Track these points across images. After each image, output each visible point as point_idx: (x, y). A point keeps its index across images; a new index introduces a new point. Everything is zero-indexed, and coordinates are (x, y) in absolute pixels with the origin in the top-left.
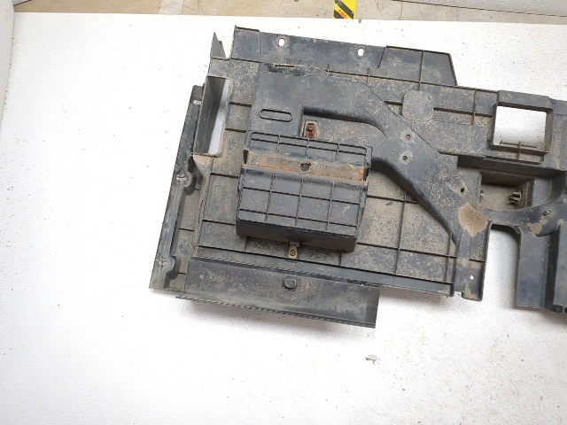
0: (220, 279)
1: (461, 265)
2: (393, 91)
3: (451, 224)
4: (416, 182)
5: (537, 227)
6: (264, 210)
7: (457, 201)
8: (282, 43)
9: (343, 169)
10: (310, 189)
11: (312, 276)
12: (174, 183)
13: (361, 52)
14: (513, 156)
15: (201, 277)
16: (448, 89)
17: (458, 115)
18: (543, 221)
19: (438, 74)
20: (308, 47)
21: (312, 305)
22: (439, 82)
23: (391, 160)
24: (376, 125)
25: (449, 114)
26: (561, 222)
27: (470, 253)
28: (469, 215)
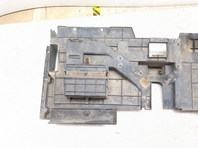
0: (62, 115)
1: (143, 99)
2: (114, 42)
3: (138, 85)
4: (125, 73)
5: (168, 82)
6: (74, 91)
7: (139, 78)
8: (75, 29)
9: (99, 73)
10: (89, 82)
11: (94, 109)
12: (44, 81)
13: (102, 30)
14: (156, 60)
15: (56, 115)
16: (132, 39)
17: (137, 48)
18: (170, 80)
19: (128, 35)
20: (84, 30)
21: (95, 119)
22: (129, 37)
23: (115, 67)
24: (109, 56)
25: (134, 48)
26: (175, 79)
27: (146, 94)
28: (144, 81)
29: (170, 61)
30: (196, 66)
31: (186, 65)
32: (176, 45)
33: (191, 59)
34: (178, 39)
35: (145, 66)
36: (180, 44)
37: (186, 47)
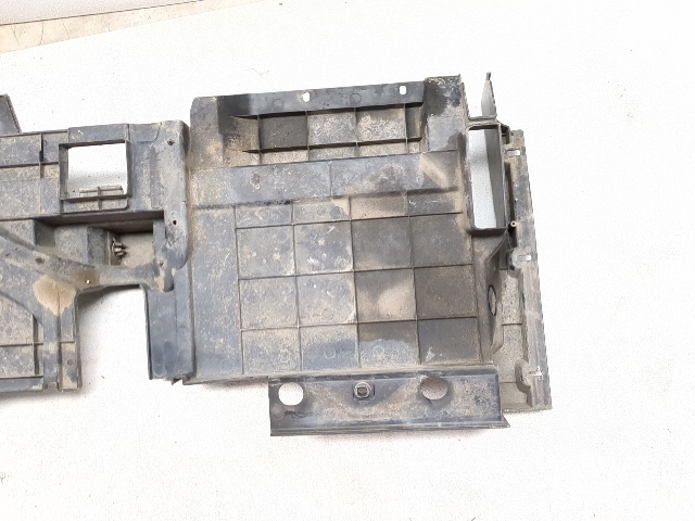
1: (48, 352)
5: (160, 281)
7: (28, 278)
14: (95, 206)
16: (10, 139)
17: (27, 169)
25: (16, 170)
26: (174, 271)
27: (59, 335)
28: (48, 289)
29: (142, 208)
30: (252, 214)
31: (216, 213)
32: (162, 146)
33: (231, 190)
34: (169, 123)
35: (84, 231)
36: (177, 139)
37: (217, 149)
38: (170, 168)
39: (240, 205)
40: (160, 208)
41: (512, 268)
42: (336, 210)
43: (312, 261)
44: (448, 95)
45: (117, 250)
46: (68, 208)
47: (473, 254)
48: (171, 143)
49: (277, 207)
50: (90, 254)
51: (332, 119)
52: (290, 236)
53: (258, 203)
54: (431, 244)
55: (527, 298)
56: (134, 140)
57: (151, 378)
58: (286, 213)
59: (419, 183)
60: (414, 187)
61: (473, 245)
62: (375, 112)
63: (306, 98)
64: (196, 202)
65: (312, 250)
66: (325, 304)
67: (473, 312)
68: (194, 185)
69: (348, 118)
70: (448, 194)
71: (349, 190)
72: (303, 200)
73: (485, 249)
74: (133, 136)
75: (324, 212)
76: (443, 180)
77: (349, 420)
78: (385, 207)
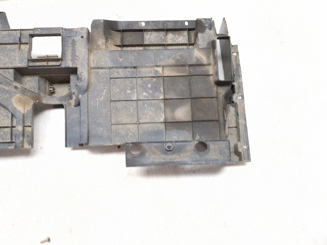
1: (18, 130)
3: (10, 107)
5: (73, 102)
7: (9, 95)
14: (45, 64)
16: (5, 32)
17: (12, 46)
18: (74, 98)
25: (7, 46)
26: (80, 96)
27: (24, 123)
28: (20, 101)
29: (67, 66)
30: (118, 72)
31: (101, 71)
32: (78, 38)
33: (109, 61)
34: (82, 29)
35: (36, 78)
36: (85, 36)
37: (103, 43)
38: (81, 48)
39: (112, 68)
40: (76, 66)
41: (233, 102)
42: (157, 72)
43: (145, 94)
44: (207, 25)
45: (51, 89)
46: (31, 64)
47: (217, 93)
48: (82, 37)
49: (129, 70)
50: (39, 89)
51: (155, 34)
52: (135, 82)
53: (121, 67)
54: (199, 88)
55: (240, 115)
56: (65, 35)
57: (66, 146)
58: (133, 72)
59: (194, 61)
60: (192, 63)
61: (217, 89)
62: (174, 32)
63: (143, 24)
64: (92, 65)
65: (145, 88)
66: (150, 113)
67: (216, 118)
68: (91, 58)
69: (162, 34)
70: (207, 67)
71: (163, 63)
72: (142, 67)
73: (222, 91)
74: (64, 33)
75: (151, 72)
76: (204, 60)
77: (163, 161)
78: (179, 72)
